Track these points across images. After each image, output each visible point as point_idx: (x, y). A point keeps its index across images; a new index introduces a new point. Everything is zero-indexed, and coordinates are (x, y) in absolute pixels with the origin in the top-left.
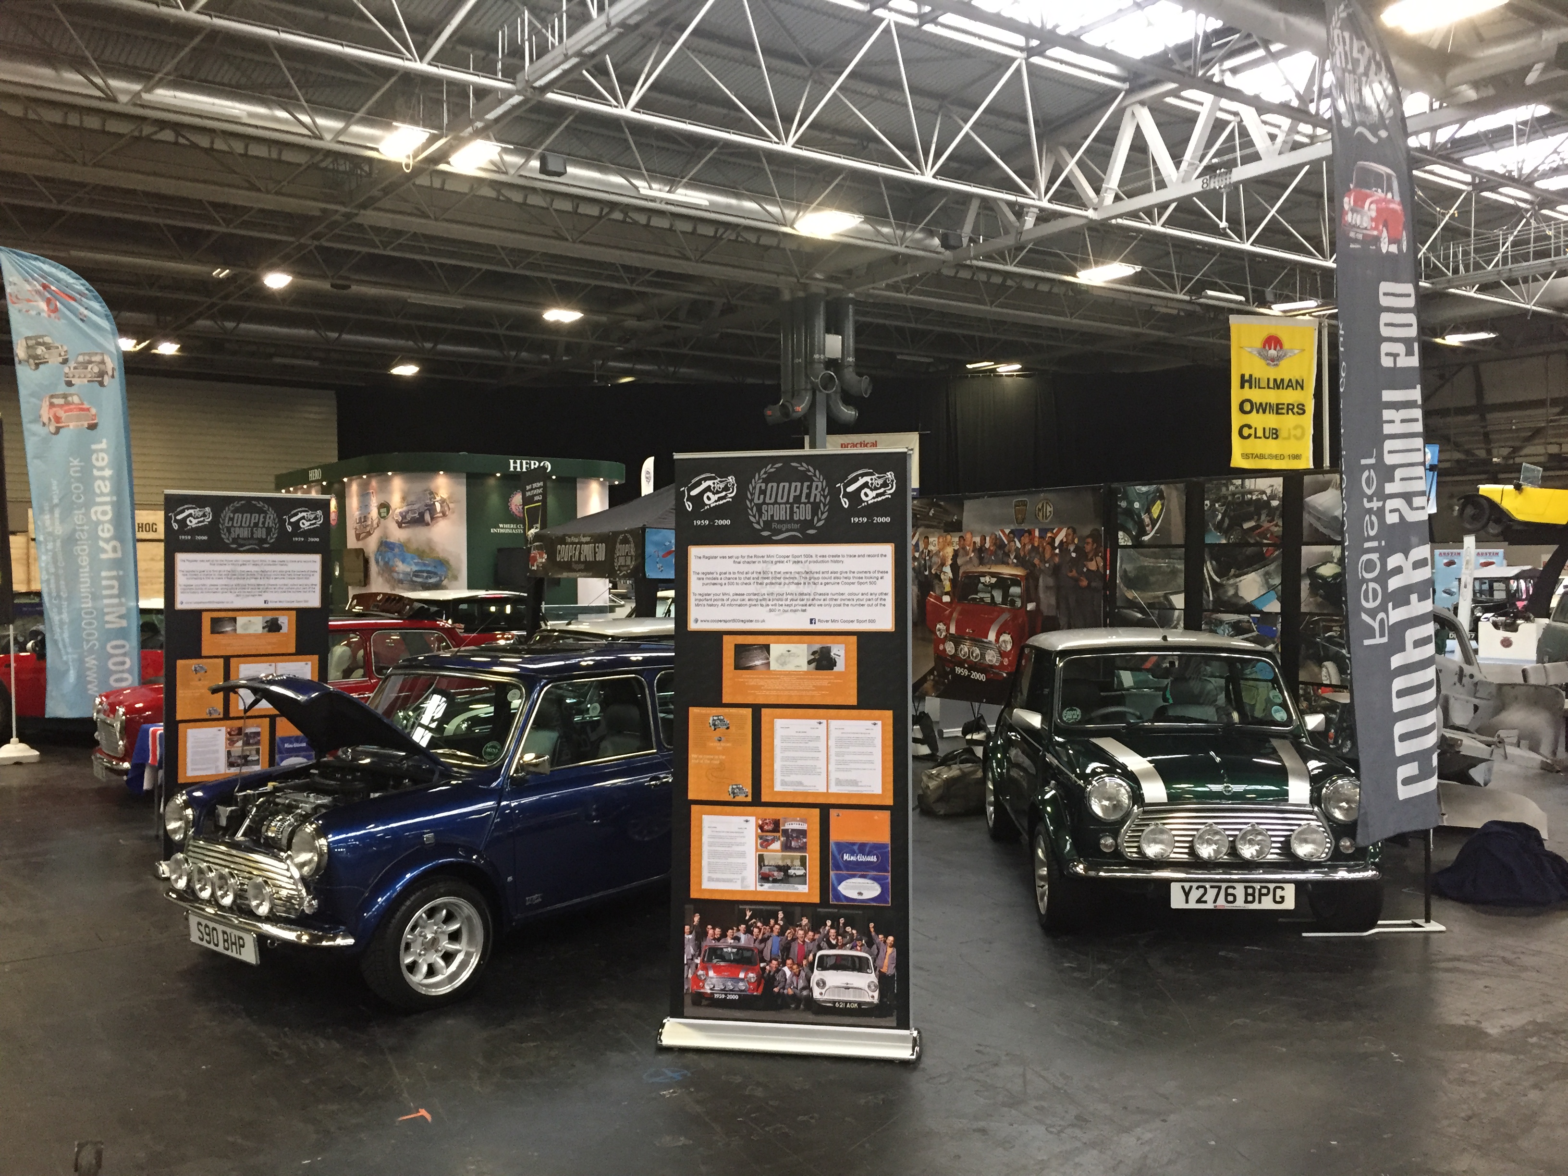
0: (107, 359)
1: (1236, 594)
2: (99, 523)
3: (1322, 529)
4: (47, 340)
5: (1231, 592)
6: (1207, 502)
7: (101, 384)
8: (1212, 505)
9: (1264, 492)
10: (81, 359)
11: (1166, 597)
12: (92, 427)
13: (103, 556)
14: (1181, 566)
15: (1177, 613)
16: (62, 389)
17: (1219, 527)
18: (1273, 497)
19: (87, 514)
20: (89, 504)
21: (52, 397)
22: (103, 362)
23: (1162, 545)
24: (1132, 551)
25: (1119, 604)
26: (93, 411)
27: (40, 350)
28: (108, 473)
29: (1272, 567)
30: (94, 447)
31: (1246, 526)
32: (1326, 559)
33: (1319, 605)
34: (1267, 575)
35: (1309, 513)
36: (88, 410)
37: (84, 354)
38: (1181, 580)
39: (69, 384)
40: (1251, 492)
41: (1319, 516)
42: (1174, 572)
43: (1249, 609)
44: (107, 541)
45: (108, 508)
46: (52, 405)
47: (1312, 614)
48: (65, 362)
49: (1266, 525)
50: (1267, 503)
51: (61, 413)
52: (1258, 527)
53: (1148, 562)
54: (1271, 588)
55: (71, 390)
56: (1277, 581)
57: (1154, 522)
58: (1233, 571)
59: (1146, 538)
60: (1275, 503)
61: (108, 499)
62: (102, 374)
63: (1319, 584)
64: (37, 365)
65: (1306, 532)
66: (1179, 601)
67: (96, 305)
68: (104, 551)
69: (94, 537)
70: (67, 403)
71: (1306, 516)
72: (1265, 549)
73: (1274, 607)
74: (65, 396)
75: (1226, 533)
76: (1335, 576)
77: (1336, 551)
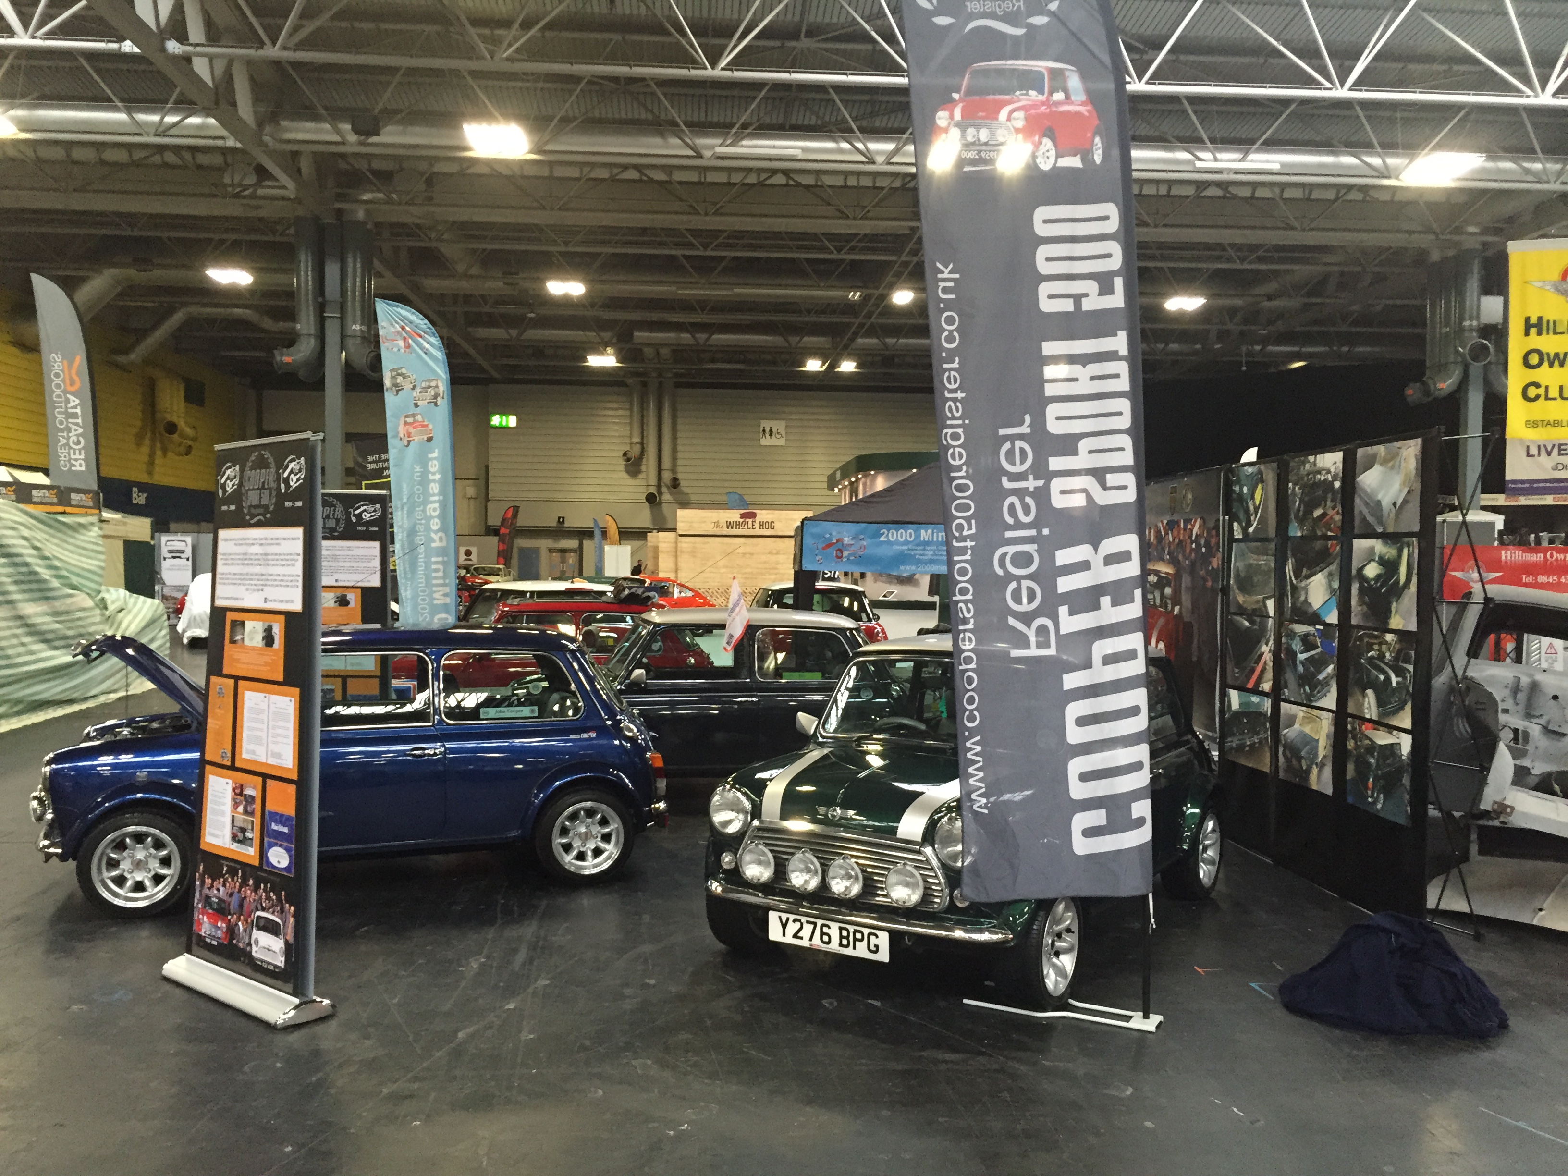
0: (440, 385)
1: (1306, 600)
2: (432, 517)
3: (1368, 518)
4: (404, 371)
5: (1303, 597)
6: (1290, 485)
7: (436, 405)
8: (1293, 488)
9: (1329, 472)
10: (424, 385)
11: (1263, 602)
12: (430, 440)
13: (433, 545)
14: (1273, 564)
15: (1270, 622)
16: (412, 410)
17: (1297, 515)
18: (1336, 476)
19: (424, 511)
20: (426, 502)
21: (406, 416)
22: (437, 387)
23: (1261, 538)
24: (1241, 546)
25: (1232, 610)
26: (431, 427)
27: (400, 380)
28: (438, 477)
29: (1335, 566)
30: (430, 456)
31: (1317, 513)
32: (1371, 556)
33: (1363, 616)
34: (1330, 576)
35: (1361, 498)
36: (427, 426)
37: (426, 381)
38: (1273, 581)
39: (416, 405)
40: (1319, 472)
41: (1367, 500)
42: (1269, 572)
43: (1314, 618)
44: (436, 532)
45: (437, 505)
46: (406, 423)
47: (1358, 627)
48: (414, 388)
49: (1331, 512)
50: (1332, 483)
51: (411, 430)
52: (1324, 515)
53: (1252, 559)
54: (1333, 592)
55: (418, 410)
56: (1336, 585)
57: (1256, 510)
58: (1305, 570)
60: (1337, 485)
61: (436, 498)
62: (436, 396)
63: (1364, 588)
64: (398, 391)
65: (1357, 522)
66: (1271, 607)
67: (433, 340)
68: (433, 541)
69: (428, 529)
70: (415, 422)
71: (1357, 501)
72: (1330, 543)
73: (1333, 618)
74: (413, 416)
75: (1302, 523)
76: (1378, 577)
77: (1378, 546)
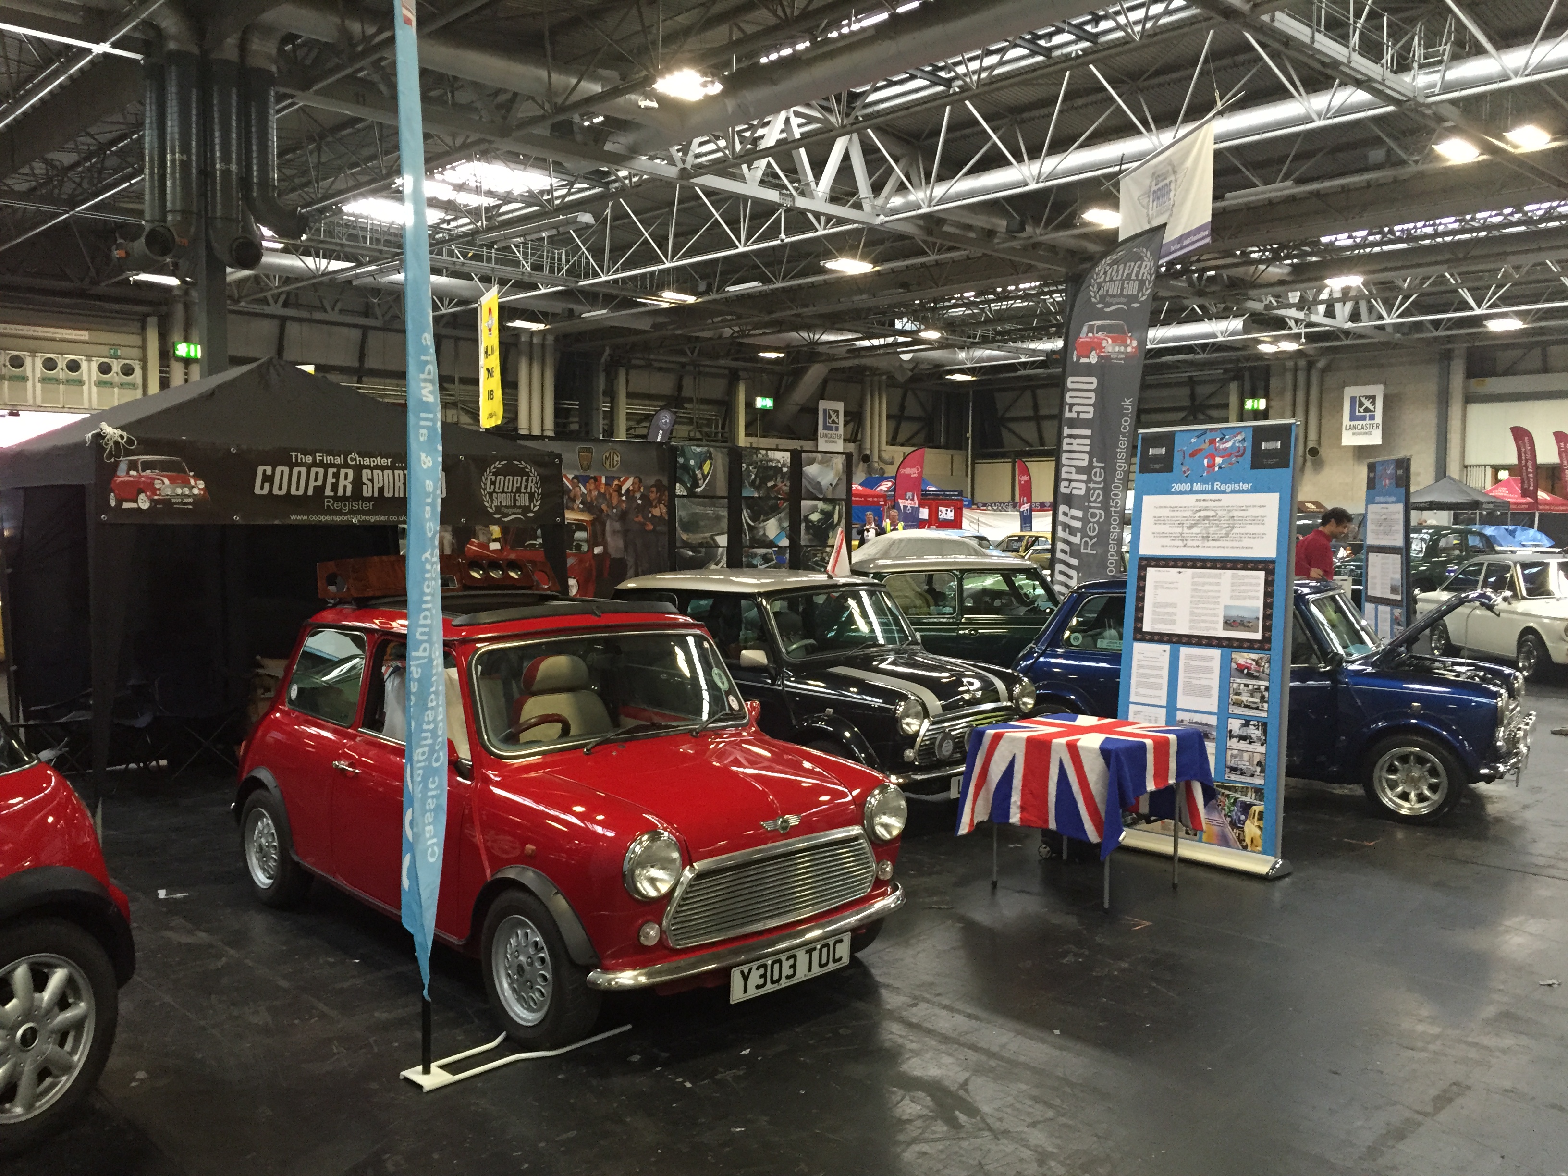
1: (764, 534)
3: (811, 490)
5: (761, 533)
6: (745, 465)
8: (748, 468)
9: (779, 462)
11: (712, 537)
14: (724, 513)
15: (720, 550)
17: (753, 484)
18: (784, 465)
23: (709, 497)
24: (685, 500)
29: (782, 515)
31: (770, 484)
32: (814, 510)
33: (810, 540)
34: (780, 521)
35: (805, 478)
38: (724, 524)
40: (771, 461)
41: (811, 481)
42: (718, 518)
43: (771, 544)
47: (807, 546)
49: (780, 485)
50: (781, 469)
52: (775, 486)
53: (699, 510)
54: (783, 529)
56: (786, 524)
57: (705, 478)
58: (762, 518)
59: (698, 490)
60: (785, 470)
63: (810, 525)
65: (803, 491)
66: (722, 540)
72: (778, 502)
73: (785, 542)
75: (758, 488)
76: (819, 521)
77: (820, 505)
